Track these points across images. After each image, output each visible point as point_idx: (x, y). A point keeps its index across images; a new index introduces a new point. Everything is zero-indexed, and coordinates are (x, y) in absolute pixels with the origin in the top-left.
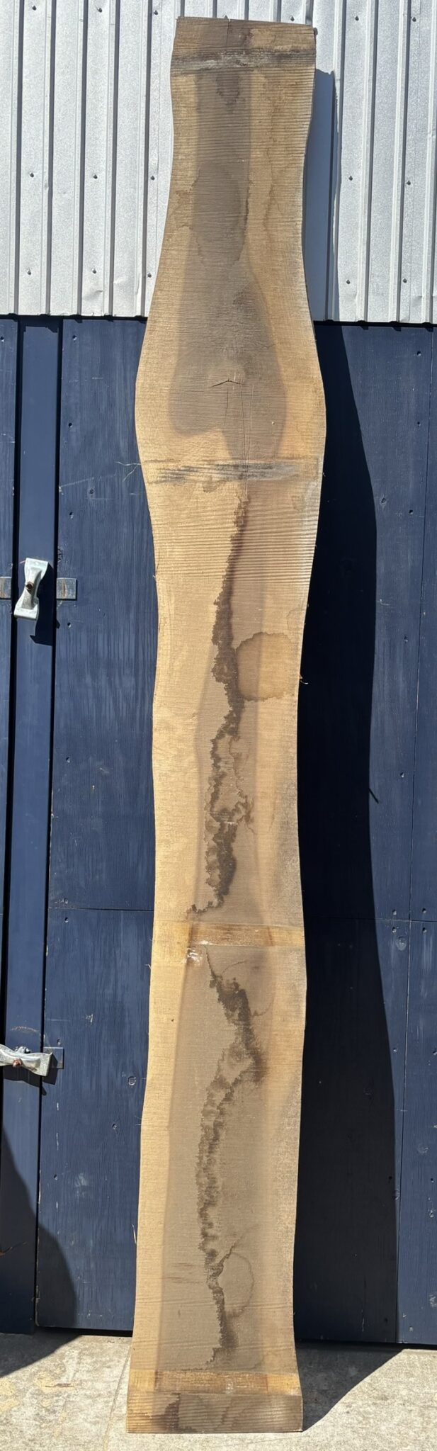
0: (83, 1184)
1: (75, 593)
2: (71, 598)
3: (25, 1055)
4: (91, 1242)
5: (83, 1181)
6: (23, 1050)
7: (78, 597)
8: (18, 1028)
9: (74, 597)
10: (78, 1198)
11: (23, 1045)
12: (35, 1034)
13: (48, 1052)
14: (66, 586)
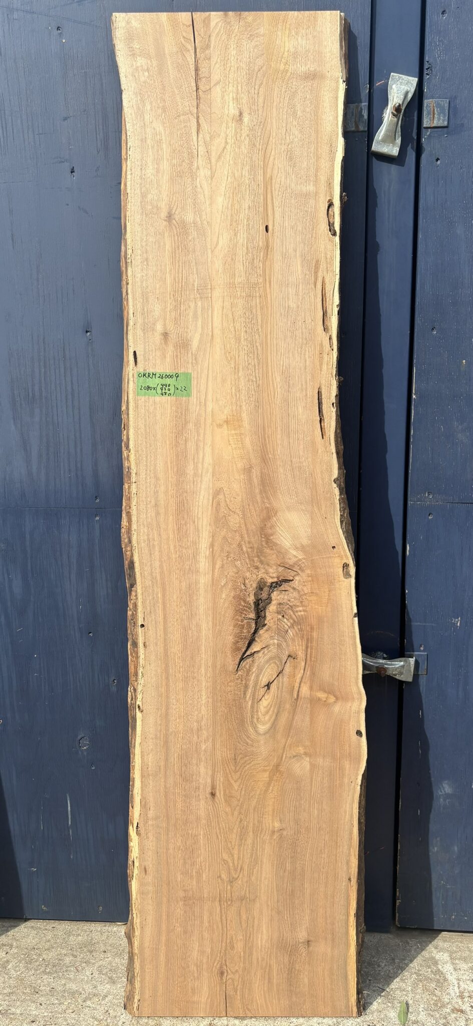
0: (447, 792)
1: (447, 118)
2: (441, 124)
5: (447, 788)
7: (451, 123)
9: (445, 123)
10: (442, 805)
11: (381, 651)
13: (410, 656)
14: (435, 110)
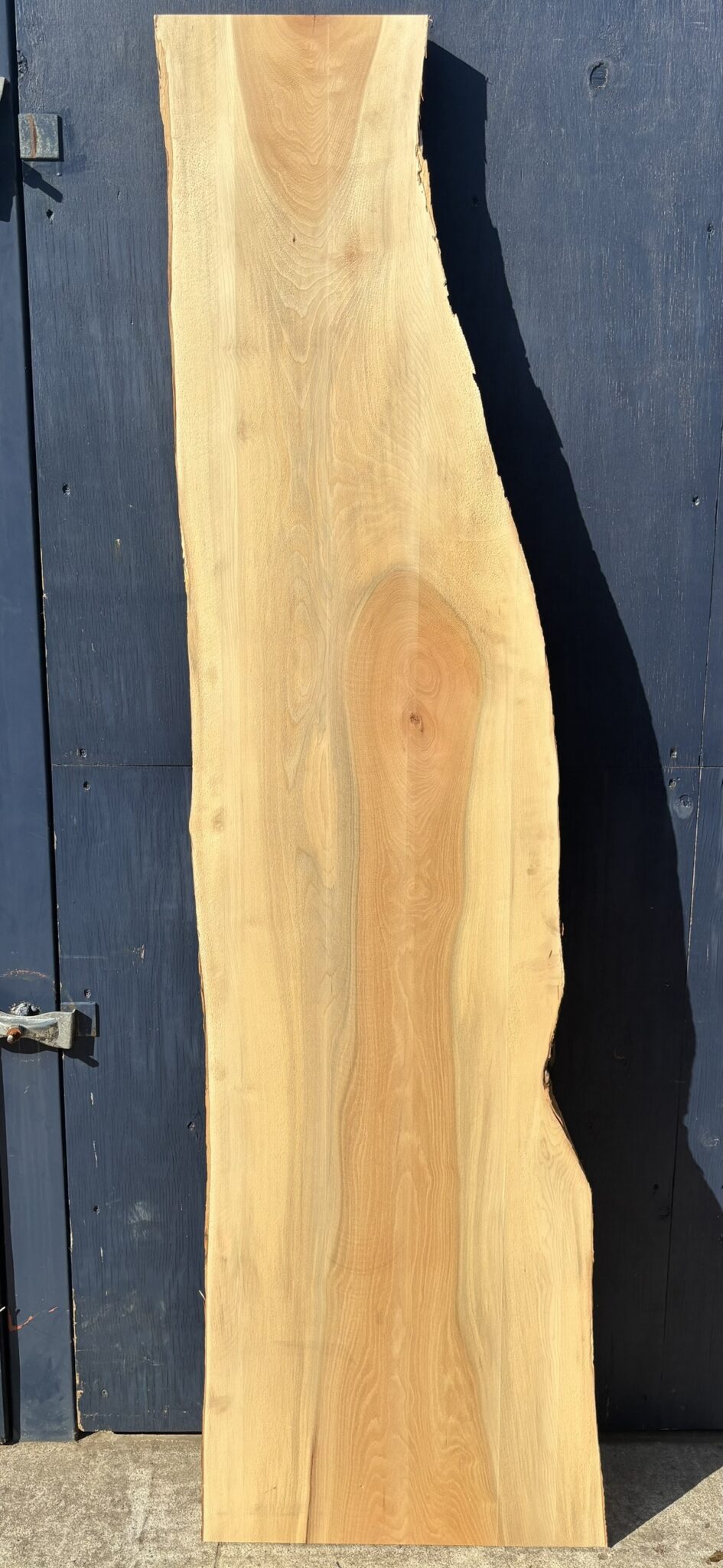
0: (143, 1219)
1: (57, 144)
2: (50, 156)
3: (28, 1019)
4: (163, 1304)
5: (142, 1212)
6: (26, 1010)
7: (65, 155)
8: (14, 974)
9: (56, 154)
10: (137, 1240)
11: (26, 1000)
12: (45, 981)
13: (68, 1009)
14: (37, 131)
